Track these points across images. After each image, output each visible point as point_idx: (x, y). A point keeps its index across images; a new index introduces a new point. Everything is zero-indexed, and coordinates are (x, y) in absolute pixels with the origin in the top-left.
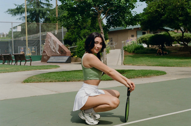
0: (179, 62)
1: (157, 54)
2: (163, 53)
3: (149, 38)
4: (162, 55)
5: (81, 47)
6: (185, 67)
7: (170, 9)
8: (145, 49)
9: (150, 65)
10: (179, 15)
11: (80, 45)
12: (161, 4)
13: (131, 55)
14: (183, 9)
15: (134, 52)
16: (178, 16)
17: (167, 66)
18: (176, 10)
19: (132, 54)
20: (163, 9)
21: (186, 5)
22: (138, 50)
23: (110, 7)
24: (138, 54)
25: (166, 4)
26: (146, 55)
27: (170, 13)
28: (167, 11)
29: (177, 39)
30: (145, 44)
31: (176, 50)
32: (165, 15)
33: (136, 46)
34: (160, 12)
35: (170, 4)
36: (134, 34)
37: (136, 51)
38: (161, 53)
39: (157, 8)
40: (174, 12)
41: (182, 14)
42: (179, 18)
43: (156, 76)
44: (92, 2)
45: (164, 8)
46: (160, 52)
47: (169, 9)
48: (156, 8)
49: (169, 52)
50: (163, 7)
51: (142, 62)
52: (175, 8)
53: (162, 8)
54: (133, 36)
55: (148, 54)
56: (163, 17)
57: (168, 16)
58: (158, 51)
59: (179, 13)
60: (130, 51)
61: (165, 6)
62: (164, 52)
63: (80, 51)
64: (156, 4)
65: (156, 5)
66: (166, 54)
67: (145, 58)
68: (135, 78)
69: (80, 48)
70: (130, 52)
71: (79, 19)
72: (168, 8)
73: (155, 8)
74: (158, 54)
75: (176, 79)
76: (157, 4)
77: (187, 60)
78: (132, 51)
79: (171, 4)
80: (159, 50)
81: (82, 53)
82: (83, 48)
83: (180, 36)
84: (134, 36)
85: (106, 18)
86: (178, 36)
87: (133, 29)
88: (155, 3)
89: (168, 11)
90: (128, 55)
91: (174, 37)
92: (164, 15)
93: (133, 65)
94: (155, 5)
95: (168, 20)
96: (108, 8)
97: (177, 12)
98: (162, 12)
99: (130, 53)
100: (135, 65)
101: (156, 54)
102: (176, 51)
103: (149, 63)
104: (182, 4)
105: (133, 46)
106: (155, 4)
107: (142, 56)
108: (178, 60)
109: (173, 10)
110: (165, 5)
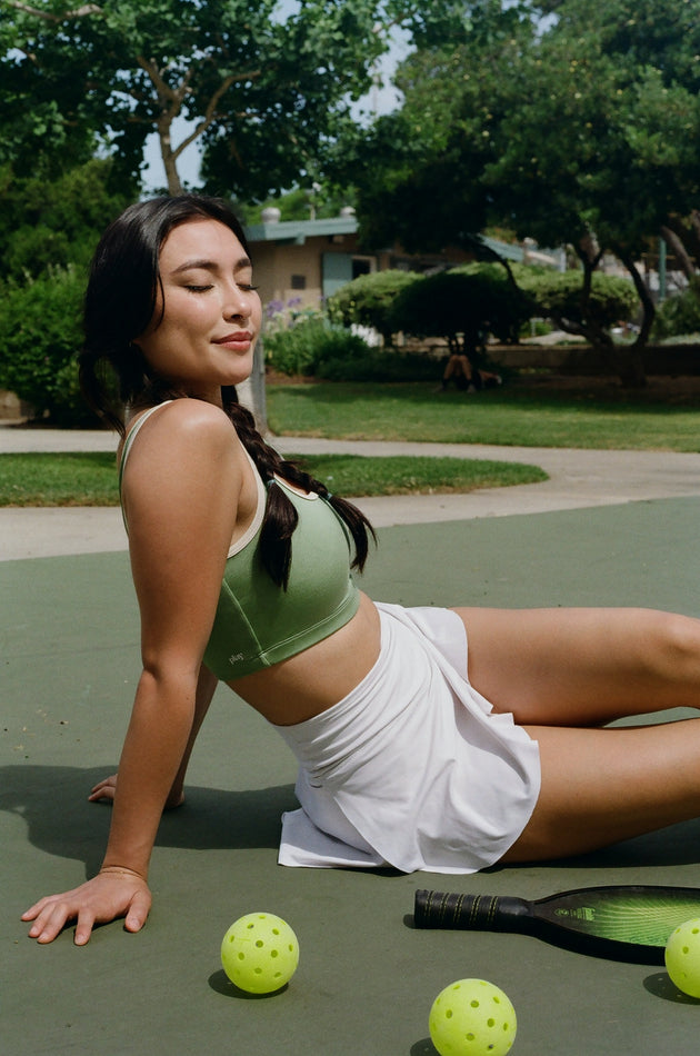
0: (583, 427)
1: (445, 382)
2: (476, 381)
3: (392, 294)
4: (471, 389)
5: (17, 328)
6: (624, 449)
7: (532, 126)
8: (376, 356)
9: (423, 437)
10: (580, 161)
11: (13, 314)
12: (483, 95)
13: (296, 386)
14: (601, 127)
15: (311, 371)
16: (575, 165)
17: (524, 445)
18: (565, 131)
19: (306, 382)
20: (492, 125)
21: (616, 104)
22: (335, 361)
23: (235, 69)
24: (337, 380)
25: (505, 94)
26: (382, 386)
27: (532, 145)
28: (508, 139)
29: (547, 306)
30: (373, 330)
31: (540, 367)
32: (503, 161)
33: (326, 337)
34: (473, 138)
35: (530, 94)
36: (309, 269)
37: (323, 368)
38: (469, 377)
39: (455, 118)
40: (550, 145)
41: (594, 158)
42: (580, 180)
43: (502, 486)
44: (131, 30)
45: (498, 116)
46: (463, 375)
47: (521, 128)
48: (450, 116)
49: (510, 374)
50: (491, 113)
51: (372, 421)
52: (558, 119)
53: (483, 115)
54: (299, 283)
55: (390, 385)
56: (489, 167)
57: (516, 163)
58: (449, 369)
59: (578, 147)
60: (290, 364)
61: (503, 108)
62: (485, 375)
63: (13, 348)
64: (453, 90)
65: (454, 102)
66: (491, 383)
67: (382, 404)
68: (387, 494)
69: (12, 335)
70: (291, 371)
71: (50, 132)
72: (518, 117)
73: (447, 113)
74: (452, 385)
75: (624, 500)
76: (460, 93)
77: (618, 418)
78: (301, 365)
79: (536, 95)
80: (458, 364)
81: (25, 362)
82: (28, 333)
83: (567, 289)
84: (308, 282)
85: (205, 141)
86: (556, 287)
87: (301, 241)
88: (445, 86)
89: (518, 137)
90: (284, 386)
91: (532, 294)
92: (494, 160)
93: (328, 438)
94: (447, 100)
95: (515, 187)
96: (224, 72)
97: (565, 141)
98: (483, 138)
99: (290, 375)
100: (339, 438)
101: (440, 386)
102: (542, 371)
103: (415, 426)
104: (599, 98)
105: (308, 336)
106: (444, 92)
107: (367, 395)
108: (570, 417)
109: (546, 129)
110: (501, 100)
